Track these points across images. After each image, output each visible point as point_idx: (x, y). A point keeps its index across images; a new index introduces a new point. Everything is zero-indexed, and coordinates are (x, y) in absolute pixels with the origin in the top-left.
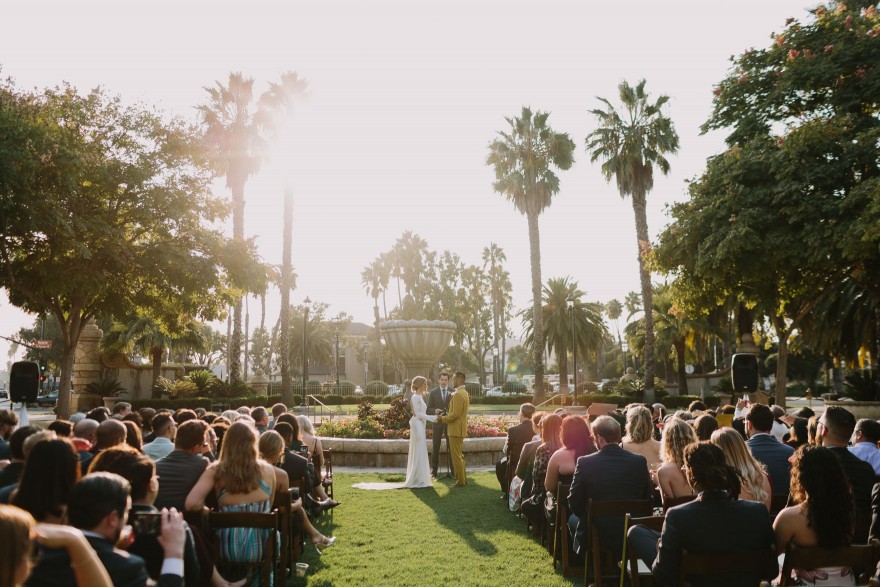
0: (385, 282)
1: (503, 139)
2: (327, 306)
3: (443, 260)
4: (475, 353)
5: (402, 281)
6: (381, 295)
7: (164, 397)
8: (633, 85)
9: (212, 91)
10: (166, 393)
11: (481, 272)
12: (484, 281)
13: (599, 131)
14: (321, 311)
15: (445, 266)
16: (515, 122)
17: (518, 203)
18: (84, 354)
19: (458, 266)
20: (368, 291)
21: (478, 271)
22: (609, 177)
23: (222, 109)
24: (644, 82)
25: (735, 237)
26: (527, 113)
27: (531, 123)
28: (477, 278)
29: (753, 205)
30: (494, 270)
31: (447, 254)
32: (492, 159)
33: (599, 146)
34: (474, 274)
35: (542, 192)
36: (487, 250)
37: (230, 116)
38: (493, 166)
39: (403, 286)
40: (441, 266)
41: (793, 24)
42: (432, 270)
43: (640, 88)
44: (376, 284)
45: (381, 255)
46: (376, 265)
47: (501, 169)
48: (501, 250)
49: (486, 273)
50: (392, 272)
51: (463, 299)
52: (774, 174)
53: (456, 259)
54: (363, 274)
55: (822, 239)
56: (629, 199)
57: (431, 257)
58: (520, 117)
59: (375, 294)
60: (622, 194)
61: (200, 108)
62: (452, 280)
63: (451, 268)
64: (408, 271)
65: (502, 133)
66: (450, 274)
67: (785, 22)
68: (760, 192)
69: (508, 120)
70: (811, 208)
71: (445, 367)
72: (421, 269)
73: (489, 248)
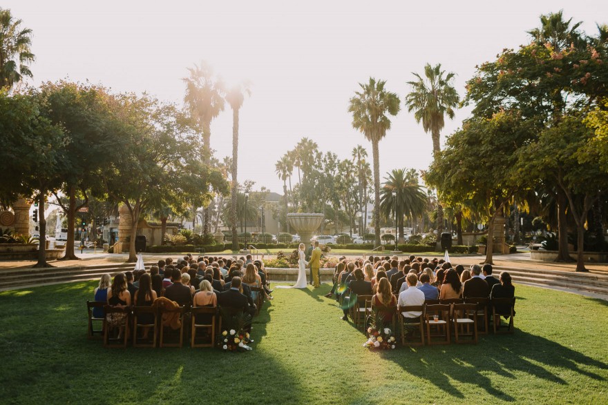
0: (290, 169)
1: (358, 97)
2: (253, 183)
3: (327, 157)
4: (349, 214)
5: (301, 170)
6: (288, 178)
7: (169, 245)
8: (433, 66)
9: (191, 70)
10: (170, 242)
11: (352, 164)
12: (354, 169)
13: (413, 94)
14: (249, 186)
15: (328, 161)
16: (365, 87)
17: (366, 135)
18: (124, 221)
19: (336, 162)
20: (280, 176)
21: (349, 163)
22: (419, 121)
23: (197, 80)
24: (440, 65)
25: (460, 172)
26: (372, 82)
27: (375, 87)
28: (349, 167)
29: (471, 156)
30: (359, 162)
31: (329, 154)
32: (351, 109)
33: (412, 103)
34: (347, 165)
35: (380, 128)
36: (355, 150)
37: (201, 83)
38: (352, 113)
39: (302, 174)
40: (325, 161)
41: (506, 52)
42: (319, 163)
43: (437, 70)
44: (284, 172)
45: (288, 152)
46: (285, 160)
47: (357, 115)
48: (364, 150)
49: (355, 164)
50: (295, 163)
51: (339, 182)
52: (482, 140)
53: (335, 157)
54: (277, 165)
55: (500, 174)
56: (430, 133)
57: (319, 155)
58: (368, 84)
59: (284, 178)
60: (426, 130)
61: (184, 79)
62: (332, 170)
63: (332, 162)
64: (305, 164)
65: (358, 93)
66: (331, 166)
67: (502, 51)
68: (475, 148)
69: (361, 86)
70: (496, 159)
71: (330, 222)
72: (312, 163)
73: (357, 148)
